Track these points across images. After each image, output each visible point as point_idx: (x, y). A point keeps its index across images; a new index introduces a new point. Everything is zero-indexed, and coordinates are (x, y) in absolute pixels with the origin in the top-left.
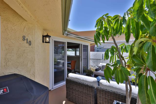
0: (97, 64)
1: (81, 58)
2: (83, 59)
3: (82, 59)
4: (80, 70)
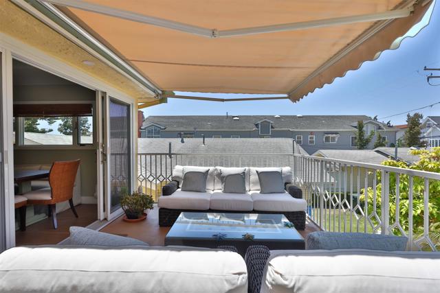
0: (153, 172)
1: (104, 148)
2: (112, 154)
3: (104, 155)
4: (96, 198)
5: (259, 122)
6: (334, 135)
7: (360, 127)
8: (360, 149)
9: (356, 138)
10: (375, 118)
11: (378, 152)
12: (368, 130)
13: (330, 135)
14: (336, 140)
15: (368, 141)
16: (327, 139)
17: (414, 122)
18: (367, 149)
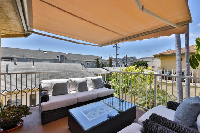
5: (60, 55)
6: (90, 63)
7: (98, 60)
8: (97, 68)
9: (96, 64)
10: (101, 57)
11: (104, 68)
12: (100, 61)
13: (88, 63)
14: (90, 64)
15: (100, 65)
16: (87, 64)
17: (111, 59)
18: (100, 68)
